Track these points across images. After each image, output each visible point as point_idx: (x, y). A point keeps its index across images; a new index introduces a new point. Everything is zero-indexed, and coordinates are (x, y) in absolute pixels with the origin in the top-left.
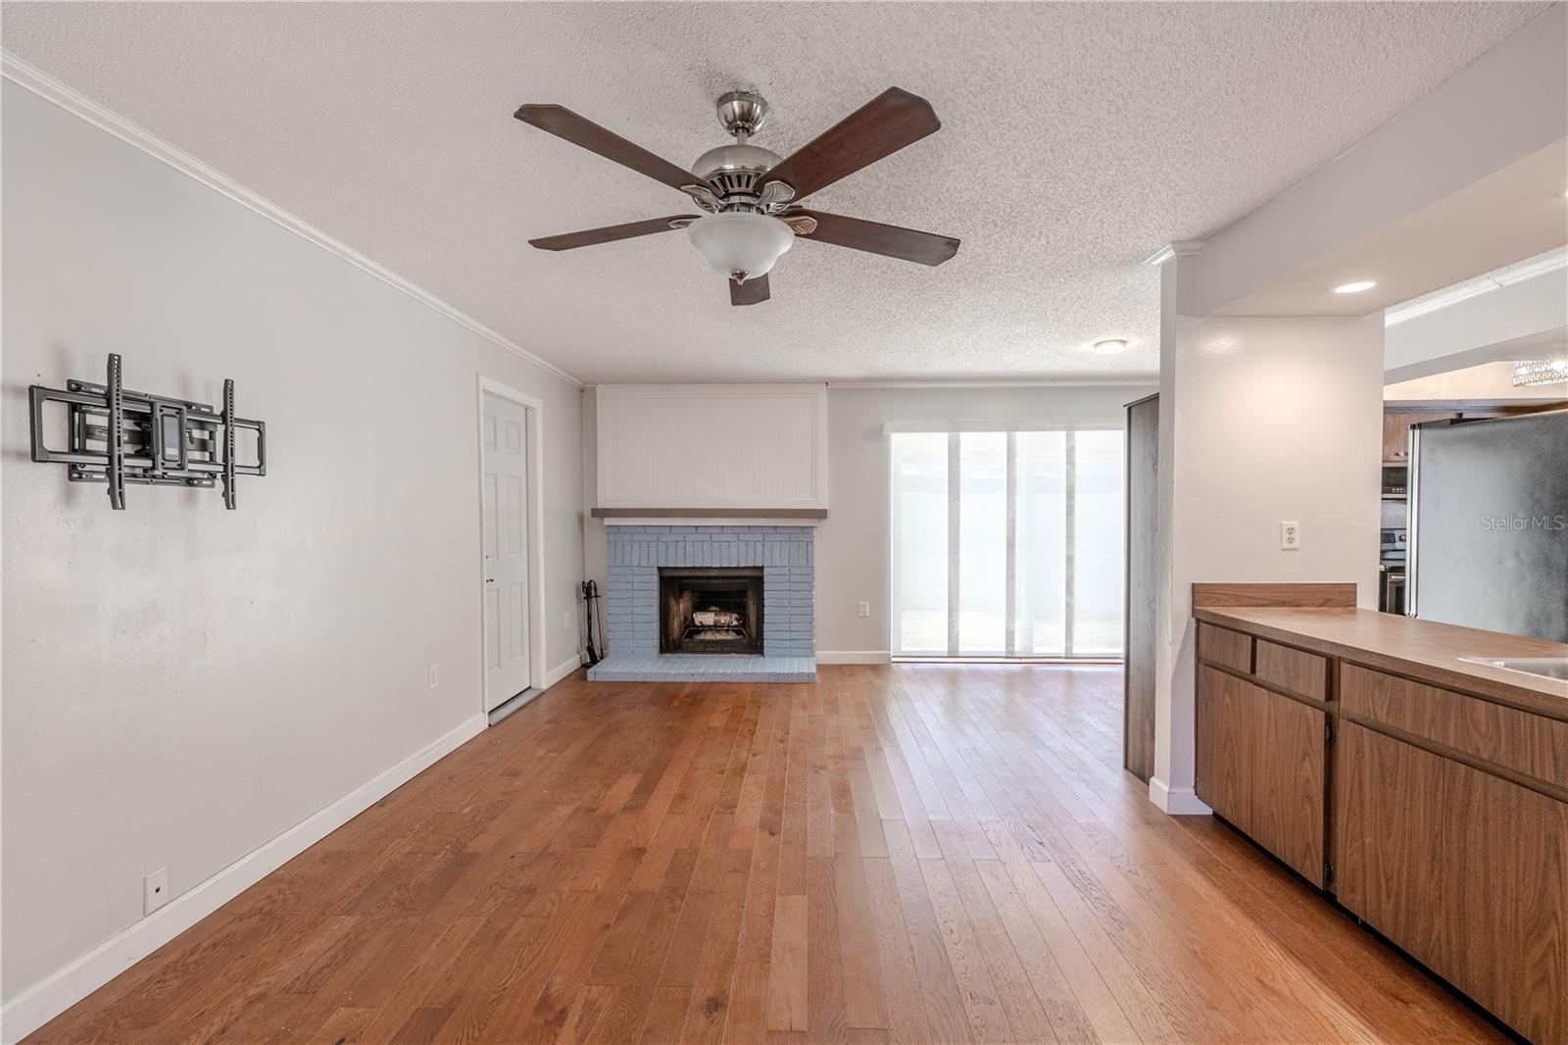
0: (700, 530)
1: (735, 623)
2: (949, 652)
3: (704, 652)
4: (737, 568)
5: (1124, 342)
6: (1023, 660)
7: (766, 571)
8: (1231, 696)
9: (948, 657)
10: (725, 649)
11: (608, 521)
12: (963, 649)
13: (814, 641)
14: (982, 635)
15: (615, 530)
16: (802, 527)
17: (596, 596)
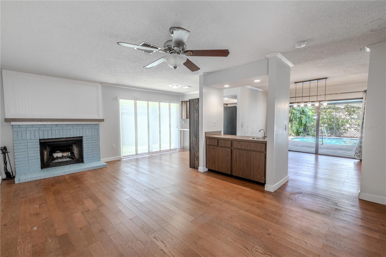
0: (57, 126)
1: (70, 155)
2: (136, 154)
3: (60, 166)
4: (73, 137)
5: (178, 86)
6: (150, 154)
7: (84, 138)
8: (214, 149)
9: (136, 155)
10: (68, 163)
11: (12, 123)
12: (139, 153)
13: (100, 156)
14: (143, 149)
15: (17, 126)
16: (95, 124)
17: (7, 152)
